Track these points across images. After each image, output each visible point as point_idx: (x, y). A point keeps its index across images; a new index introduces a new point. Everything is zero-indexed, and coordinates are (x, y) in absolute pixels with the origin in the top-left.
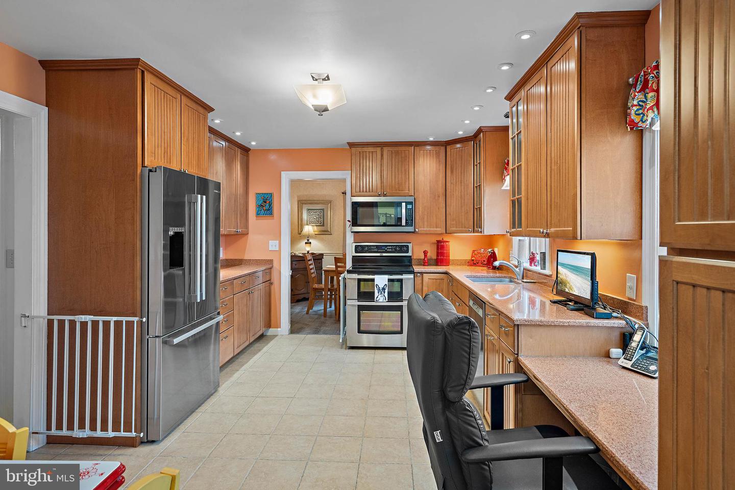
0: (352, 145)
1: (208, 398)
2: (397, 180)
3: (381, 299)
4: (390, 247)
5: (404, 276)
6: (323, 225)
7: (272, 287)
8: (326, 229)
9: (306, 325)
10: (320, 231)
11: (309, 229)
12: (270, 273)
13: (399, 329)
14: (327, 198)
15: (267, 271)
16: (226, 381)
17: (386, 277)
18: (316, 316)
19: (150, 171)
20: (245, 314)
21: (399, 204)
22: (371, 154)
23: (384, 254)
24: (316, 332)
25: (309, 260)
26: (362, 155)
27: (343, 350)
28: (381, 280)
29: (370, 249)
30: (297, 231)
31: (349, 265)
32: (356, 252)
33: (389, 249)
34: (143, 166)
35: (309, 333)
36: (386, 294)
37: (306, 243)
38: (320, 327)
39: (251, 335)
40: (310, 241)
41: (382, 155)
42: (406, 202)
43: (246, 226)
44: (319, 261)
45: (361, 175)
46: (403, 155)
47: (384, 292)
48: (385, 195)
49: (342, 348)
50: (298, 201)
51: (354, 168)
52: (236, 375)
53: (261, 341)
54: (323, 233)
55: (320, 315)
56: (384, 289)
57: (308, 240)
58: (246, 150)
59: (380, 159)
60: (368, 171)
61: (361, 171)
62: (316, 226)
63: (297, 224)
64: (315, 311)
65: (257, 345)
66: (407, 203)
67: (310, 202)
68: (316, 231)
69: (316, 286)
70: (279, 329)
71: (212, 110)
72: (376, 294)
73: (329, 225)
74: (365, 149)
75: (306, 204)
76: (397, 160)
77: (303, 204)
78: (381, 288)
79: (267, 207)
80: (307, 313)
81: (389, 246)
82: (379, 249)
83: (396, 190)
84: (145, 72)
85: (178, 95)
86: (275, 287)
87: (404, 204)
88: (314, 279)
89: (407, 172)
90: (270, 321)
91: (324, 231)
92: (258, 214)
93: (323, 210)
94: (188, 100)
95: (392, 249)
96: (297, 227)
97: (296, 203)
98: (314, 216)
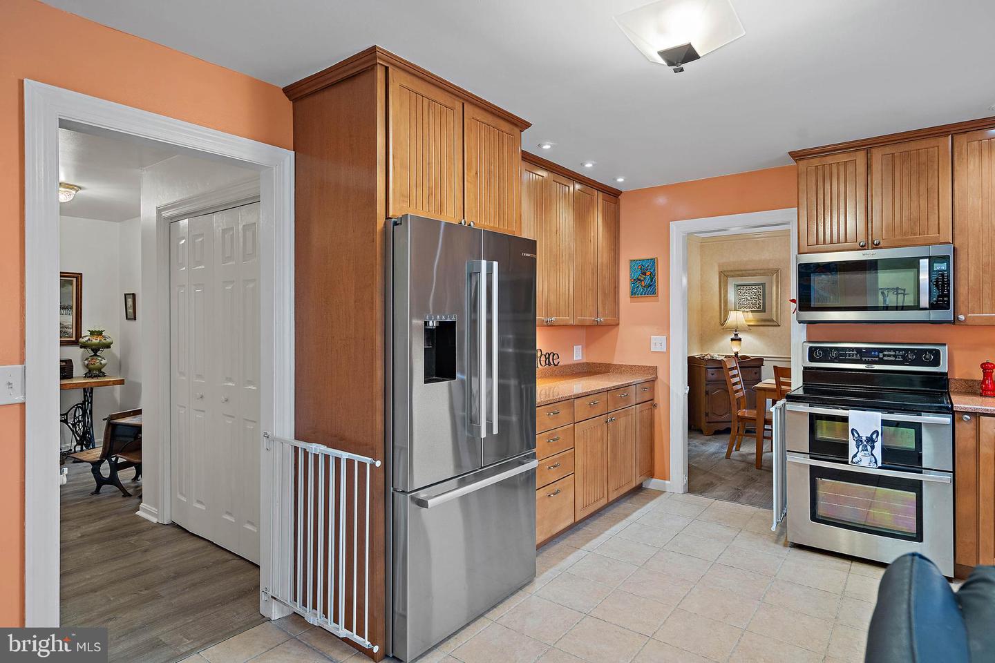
0: (797, 156)
1: (512, 594)
2: (906, 213)
3: (865, 461)
4: (893, 353)
5: (925, 418)
6: (764, 311)
7: (656, 411)
8: (769, 318)
9: (721, 479)
10: (758, 321)
11: (737, 317)
12: (652, 389)
13: (914, 530)
14: (771, 266)
15: (646, 385)
16: (551, 567)
17: (879, 416)
18: (743, 465)
19: (395, 224)
20: (600, 454)
21: (912, 264)
22: (842, 169)
23: (877, 367)
24: (735, 497)
25: (733, 369)
26: (820, 172)
27: (780, 547)
28: (864, 421)
29: (842, 355)
30: (719, 320)
31: (796, 383)
32: (812, 359)
33: (889, 356)
34: (387, 218)
35: (720, 498)
36: (878, 452)
37: (732, 340)
38: (745, 487)
39: (610, 490)
40: (740, 336)
41: (869, 167)
42: (929, 258)
43: (615, 311)
44: (756, 370)
45: (821, 211)
46: (923, 158)
47: (873, 448)
48: (876, 246)
49: (777, 542)
50: (721, 273)
51: (804, 202)
52: (571, 558)
53: (635, 499)
54: (763, 323)
55: (750, 464)
56: (871, 440)
57: (736, 335)
58: (613, 194)
59: (864, 175)
60: (835, 202)
61: (821, 202)
62: (752, 311)
63: (718, 309)
64: (742, 455)
65: (626, 505)
66: (932, 260)
67: (740, 273)
68: (750, 321)
69: (744, 412)
70: (667, 482)
71: (527, 125)
72: (852, 449)
73: (774, 309)
74: (829, 160)
75: (733, 276)
76: (906, 172)
77: (727, 276)
78: (864, 439)
79: (648, 281)
80: (728, 457)
81: (889, 350)
82: (861, 355)
83: (904, 234)
84: (390, 70)
85: (456, 102)
86: (659, 413)
87: (924, 263)
88: (742, 400)
89: (933, 194)
90: (651, 466)
91: (767, 321)
92: (633, 293)
93: (763, 285)
94: (477, 110)
95: (895, 356)
96: (718, 314)
97: (718, 277)
98: (748, 296)
